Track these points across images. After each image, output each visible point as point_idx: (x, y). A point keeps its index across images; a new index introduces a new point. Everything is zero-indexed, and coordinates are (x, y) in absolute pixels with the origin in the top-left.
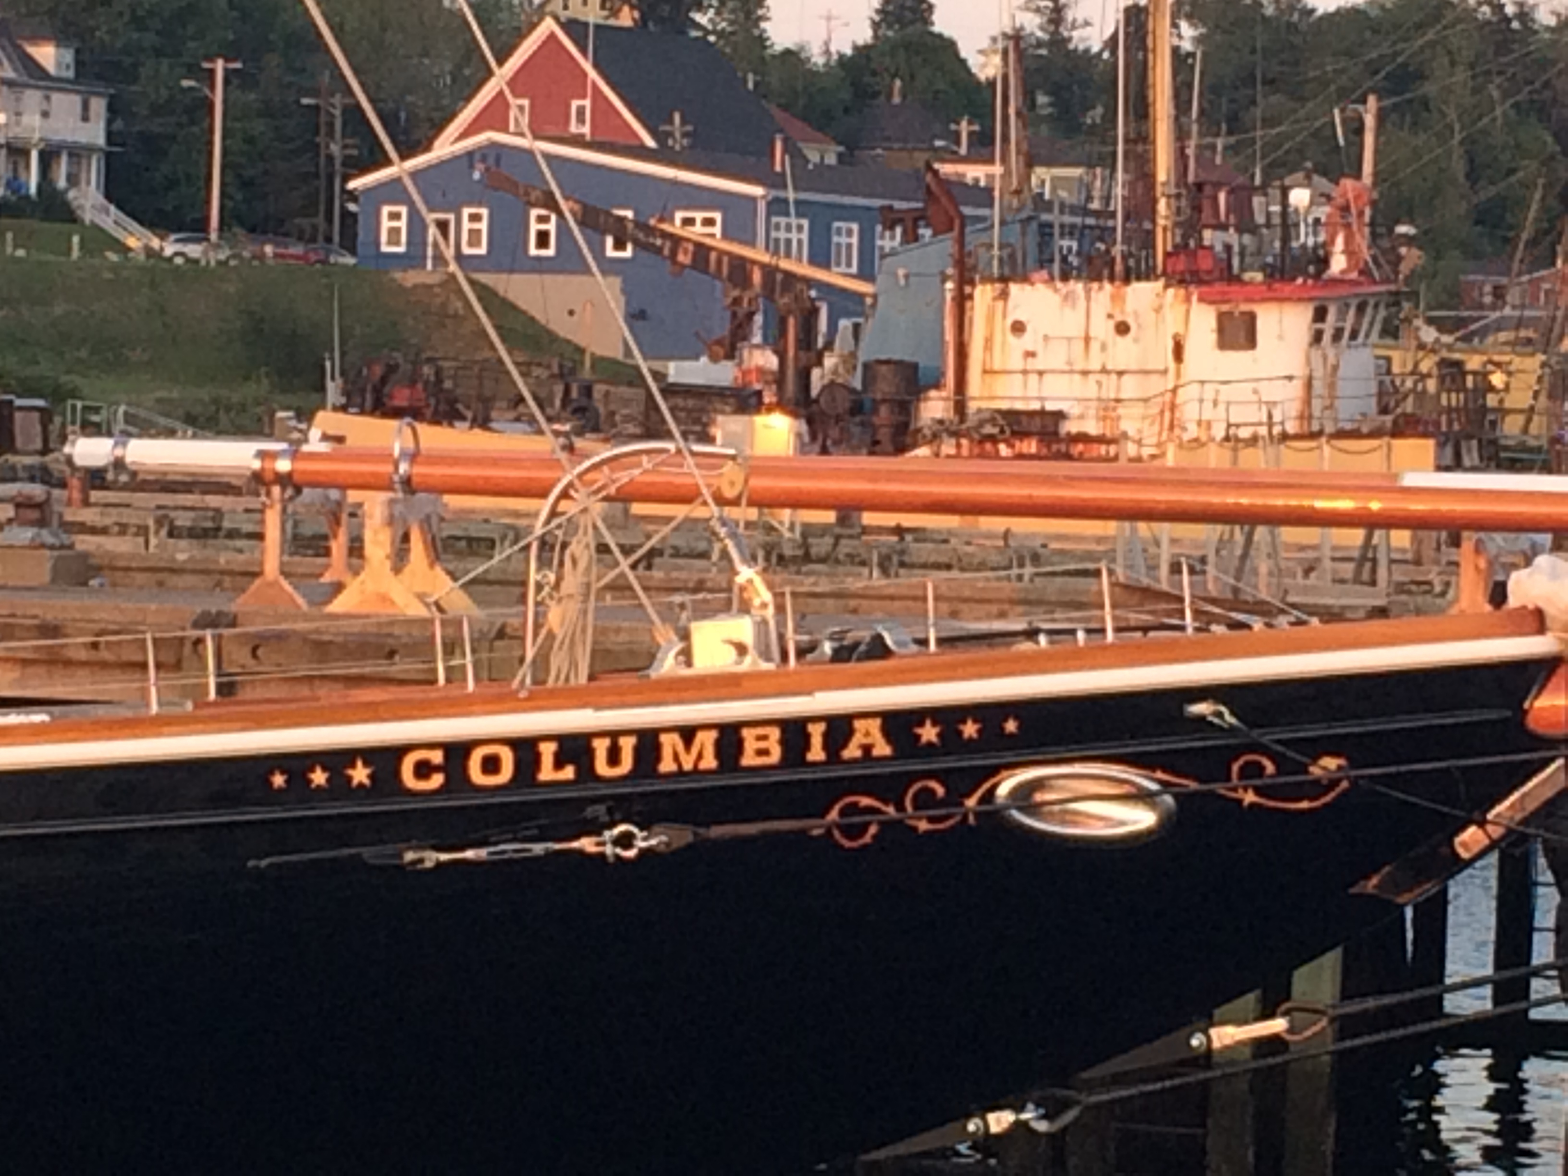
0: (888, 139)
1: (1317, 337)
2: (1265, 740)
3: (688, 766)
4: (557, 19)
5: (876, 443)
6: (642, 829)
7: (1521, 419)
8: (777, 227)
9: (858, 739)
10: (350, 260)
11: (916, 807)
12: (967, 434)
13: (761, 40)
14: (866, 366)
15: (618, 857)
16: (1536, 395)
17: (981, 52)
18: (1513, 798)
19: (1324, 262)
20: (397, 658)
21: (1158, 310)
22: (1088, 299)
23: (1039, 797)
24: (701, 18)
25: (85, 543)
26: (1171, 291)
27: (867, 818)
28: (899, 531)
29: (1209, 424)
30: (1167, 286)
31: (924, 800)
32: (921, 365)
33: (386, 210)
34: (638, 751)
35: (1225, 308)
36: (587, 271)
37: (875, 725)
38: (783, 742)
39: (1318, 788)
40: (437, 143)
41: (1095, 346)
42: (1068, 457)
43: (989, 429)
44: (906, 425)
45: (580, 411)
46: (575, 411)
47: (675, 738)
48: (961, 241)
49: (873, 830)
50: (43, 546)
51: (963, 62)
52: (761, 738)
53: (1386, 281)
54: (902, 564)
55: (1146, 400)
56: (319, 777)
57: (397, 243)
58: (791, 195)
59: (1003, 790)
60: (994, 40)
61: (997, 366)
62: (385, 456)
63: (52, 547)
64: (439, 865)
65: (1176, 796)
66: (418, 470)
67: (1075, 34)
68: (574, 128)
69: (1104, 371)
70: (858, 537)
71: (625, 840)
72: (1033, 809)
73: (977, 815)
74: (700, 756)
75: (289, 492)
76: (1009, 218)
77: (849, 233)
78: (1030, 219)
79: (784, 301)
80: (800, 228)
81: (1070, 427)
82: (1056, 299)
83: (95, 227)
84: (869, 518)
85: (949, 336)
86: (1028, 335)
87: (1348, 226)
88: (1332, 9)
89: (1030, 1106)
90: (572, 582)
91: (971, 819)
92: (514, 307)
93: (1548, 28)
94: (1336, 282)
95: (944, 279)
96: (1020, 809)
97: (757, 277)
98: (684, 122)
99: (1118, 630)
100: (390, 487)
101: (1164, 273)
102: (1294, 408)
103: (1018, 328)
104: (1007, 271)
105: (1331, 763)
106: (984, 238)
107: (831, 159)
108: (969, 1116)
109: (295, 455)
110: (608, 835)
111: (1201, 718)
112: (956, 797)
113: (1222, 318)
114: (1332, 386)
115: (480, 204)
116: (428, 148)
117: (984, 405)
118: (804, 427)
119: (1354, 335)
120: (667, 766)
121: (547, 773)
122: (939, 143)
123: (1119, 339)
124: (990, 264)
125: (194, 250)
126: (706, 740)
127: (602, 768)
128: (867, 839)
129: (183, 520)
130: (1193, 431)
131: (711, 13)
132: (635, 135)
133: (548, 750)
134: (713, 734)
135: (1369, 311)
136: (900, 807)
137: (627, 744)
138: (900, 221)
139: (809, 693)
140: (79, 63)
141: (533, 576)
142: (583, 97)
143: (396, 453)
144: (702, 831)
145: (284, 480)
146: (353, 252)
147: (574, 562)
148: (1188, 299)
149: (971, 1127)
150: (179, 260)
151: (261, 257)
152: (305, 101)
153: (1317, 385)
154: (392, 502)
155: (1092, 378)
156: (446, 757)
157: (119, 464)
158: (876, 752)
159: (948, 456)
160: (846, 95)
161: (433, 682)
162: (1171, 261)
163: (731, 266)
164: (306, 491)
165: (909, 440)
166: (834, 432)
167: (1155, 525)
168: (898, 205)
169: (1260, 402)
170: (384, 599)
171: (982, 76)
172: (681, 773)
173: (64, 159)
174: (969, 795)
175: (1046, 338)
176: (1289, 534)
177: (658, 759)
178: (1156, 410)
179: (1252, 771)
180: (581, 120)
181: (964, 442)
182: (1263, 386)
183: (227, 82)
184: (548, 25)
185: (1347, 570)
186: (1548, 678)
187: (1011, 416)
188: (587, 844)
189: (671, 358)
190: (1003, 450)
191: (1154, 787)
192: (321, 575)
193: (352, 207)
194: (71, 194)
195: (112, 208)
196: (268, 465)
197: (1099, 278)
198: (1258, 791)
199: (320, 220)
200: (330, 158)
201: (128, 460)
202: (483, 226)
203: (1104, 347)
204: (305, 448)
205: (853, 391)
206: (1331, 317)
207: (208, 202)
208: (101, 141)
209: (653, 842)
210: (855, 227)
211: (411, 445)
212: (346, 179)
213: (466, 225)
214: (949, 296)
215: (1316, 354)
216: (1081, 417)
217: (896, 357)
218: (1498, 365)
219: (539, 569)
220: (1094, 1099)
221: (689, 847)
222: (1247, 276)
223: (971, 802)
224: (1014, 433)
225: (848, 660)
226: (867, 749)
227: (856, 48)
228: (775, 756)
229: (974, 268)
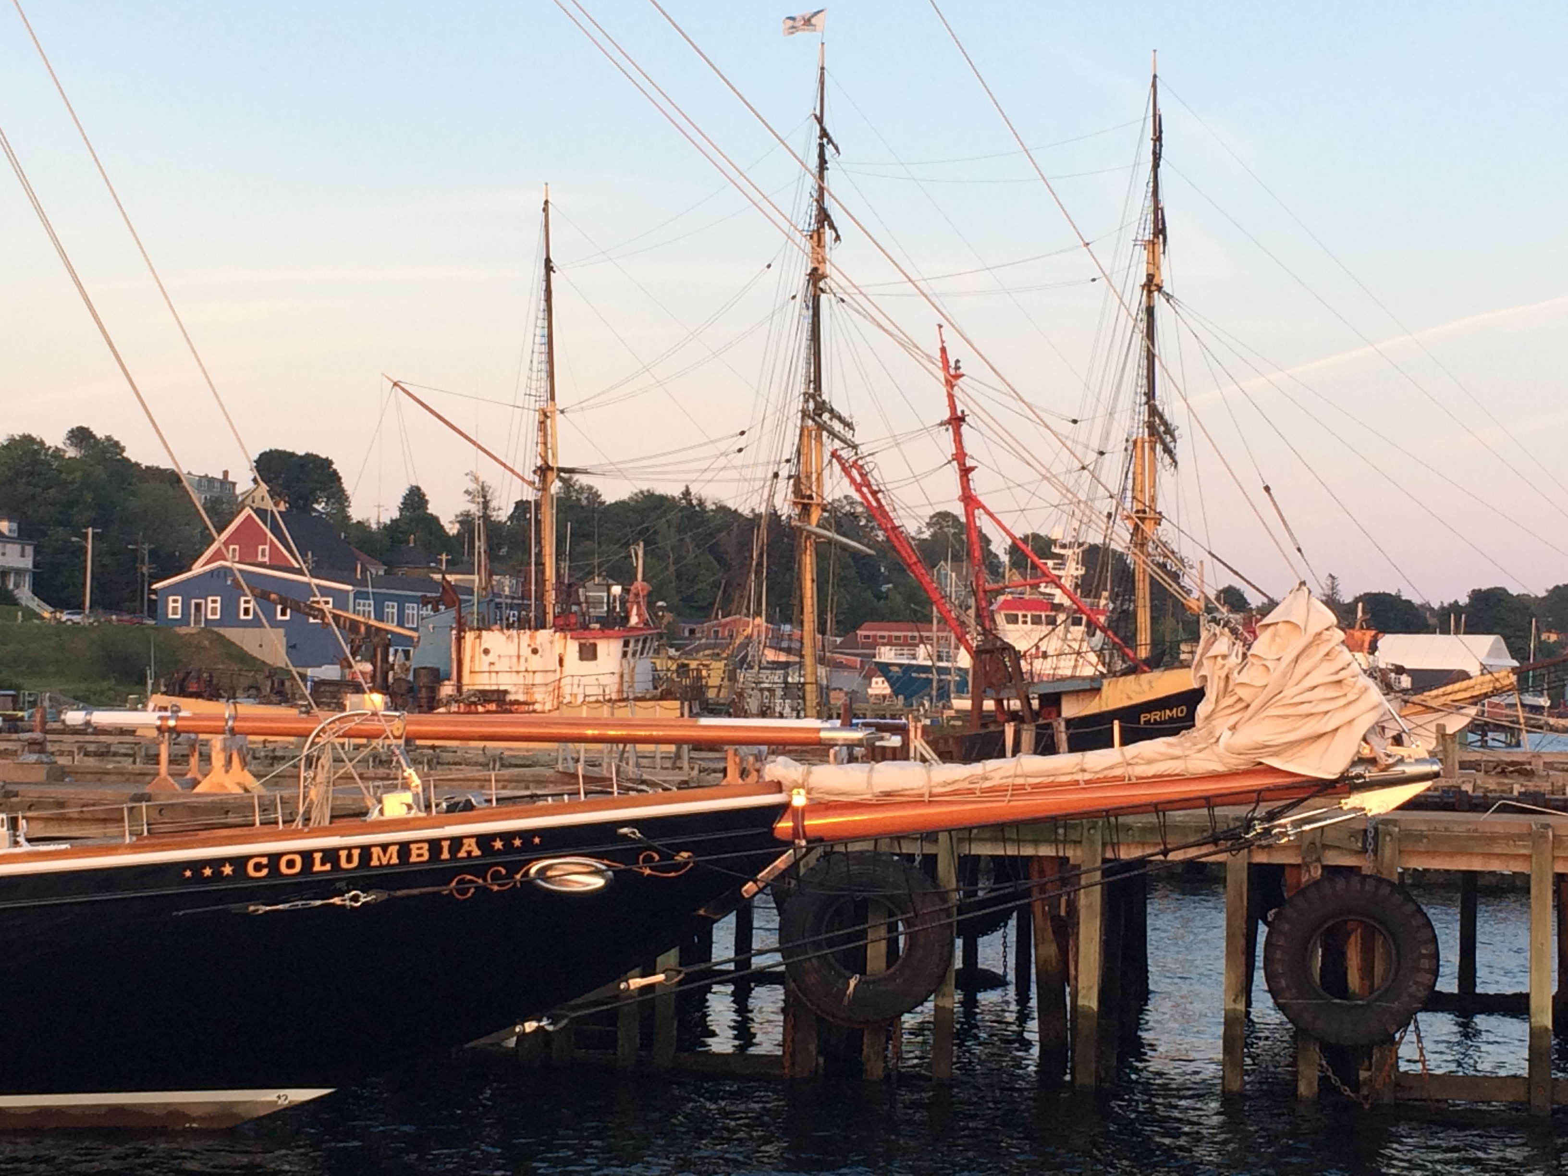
0: (407, 563)
1: (625, 654)
2: (656, 844)
3: (385, 862)
4: (251, 508)
5: (420, 706)
6: (363, 892)
7: (716, 690)
8: (359, 604)
9: (465, 848)
10: (152, 622)
11: (492, 879)
12: (462, 701)
13: (349, 518)
14: (415, 670)
15: (352, 907)
16: (723, 679)
17: (451, 522)
18: (769, 869)
19: (627, 618)
20: (230, 814)
21: (551, 642)
22: (519, 638)
23: (549, 873)
24: (318, 507)
25: (62, 761)
26: (558, 634)
27: (467, 886)
28: (433, 747)
29: (576, 695)
30: (555, 632)
31: (496, 876)
32: (442, 669)
33: (171, 598)
34: (361, 856)
35: (582, 641)
36: (264, 627)
37: (473, 840)
38: (429, 850)
39: (678, 867)
40: (194, 567)
41: (522, 660)
42: (511, 712)
43: (473, 699)
44: (434, 697)
45: (279, 693)
46: (277, 693)
47: (379, 849)
48: (459, 612)
49: (472, 890)
50: (42, 763)
51: (442, 527)
52: (419, 849)
53: (656, 628)
54: (438, 763)
55: (546, 685)
56: (208, 872)
57: (176, 614)
58: (370, 590)
59: (533, 871)
60: (457, 516)
61: (477, 669)
62: (222, 718)
63: (46, 763)
64: (266, 912)
65: (614, 872)
66: (237, 724)
67: (495, 513)
68: (260, 559)
69: (527, 671)
70: (415, 751)
71: (355, 898)
72: (547, 879)
73: (521, 882)
74: (390, 858)
75: (174, 736)
76: (482, 600)
77: (393, 607)
78: (492, 600)
79: (376, 640)
80: (369, 605)
81: (511, 697)
82: (504, 638)
83: (27, 607)
84: (419, 742)
85: (454, 656)
86: (491, 655)
87: (638, 603)
88: (613, 501)
89: (545, 1019)
90: (321, 777)
91: (519, 885)
92: (233, 643)
93: (712, 510)
94: (633, 629)
95: (452, 629)
96: (543, 880)
97: (363, 629)
98: (313, 555)
99: (586, 794)
100: (223, 733)
101: (554, 625)
102: (615, 687)
103: (486, 652)
104: (481, 625)
105: (685, 855)
106: (469, 610)
107: (381, 573)
108: (516, 1024)
109: (178, 719)
110: (347, 896)
111: (625, 835)
112: (510, 875)
113: (581, 647)
114: (632, 677)
115: (217, 595)
116: (190, 570)
117: (470, 688)
118: (388, 700)
119: (642, 653)
120: (375, 862)
121: (317, 867)
122: (432, 565)
123: (534, 656)
124: (472, 622)
125: (77, 618)
126: (394, 850)
127: (344, 864)
128: (469, 895)
129: (91, 748)
130: (568, 699)
131: (323, 504)
132: (288, 561)
133: (318, 856)
134: (396, 847)
135: (649, 641)
136: (485, 880)
137: (356, 853)
138: (429, 602)
139: (442, 827)
140: (20, 529)
141: (302, 774)
142: (265, 544)
143: (227, 716)
144: (392, 893)
145: (171, 730)
146: (154, 619)
147: (323, 767)
148: (565, 638)
149: (517, 1030)
150: (69, 623)
151: (110, 621)
152: (130, 547)
153: (626, 678)
154: (225, 739)
155: (521, 674)
156: (269, 860)
157: (88, 723)
158: (473, 854)
159: (454, 713)
160: (387, 542)
161: (253, 825)
162: (557, 620)
163: (351, 625)
164: (182, 735)
165: (435, 704)
166: (400, 701)
167: (577, 745)
168: (429, 595)
169: (599, 685)
170: (223, 786)
171: (451, 534)
172: (381, 866)
173: (12, 575)
174: (517, 873)
175: (499, 656)
176: (640, 747)
177: (370, 859)
178: (551, 689)
179: (649, 859)
180: (263, 555)
181: (462, 705)
182: (600, 677)
183: (93, 538)
184: (247, 511)
185: (668, 764)
186: (784, 813)
187: (483, 692)
188: (337, 901)
189: (309, 666)
190: (480, 709)
191: (604, 867)
192: (186, 774)
193: (153, 597)
194: (16, 592)
195: (36, 598)
196: (164, 723)
197: (524, 629)
198: (651, 868)
199: (138, 604)
200: (143, 574)
201: (93, 721)
202: (218, 605)
203: (526, 660)
204: (181, 714)
205: (409, 682)
206: (632, 644)
207: (84, 595)
208: (30, 566)
209: (369, 899)
210: (396, 604)
211: (233, 712)
212: (150, 584)
213: (210, 605)
214: (454, 637)
215: (625, 662)
216: (516, 693)
217: (429, 665)
218: (704, 665)
219: (306, 771)
220: (575, 1015)
221: (386, 900)
222: (592, 626)
223: (518, 877)
224: (485, 701)
225: (454, 811)
226: (469, 853)
227: (392, 521)
228: (426, 857)
229: (465, 624)
